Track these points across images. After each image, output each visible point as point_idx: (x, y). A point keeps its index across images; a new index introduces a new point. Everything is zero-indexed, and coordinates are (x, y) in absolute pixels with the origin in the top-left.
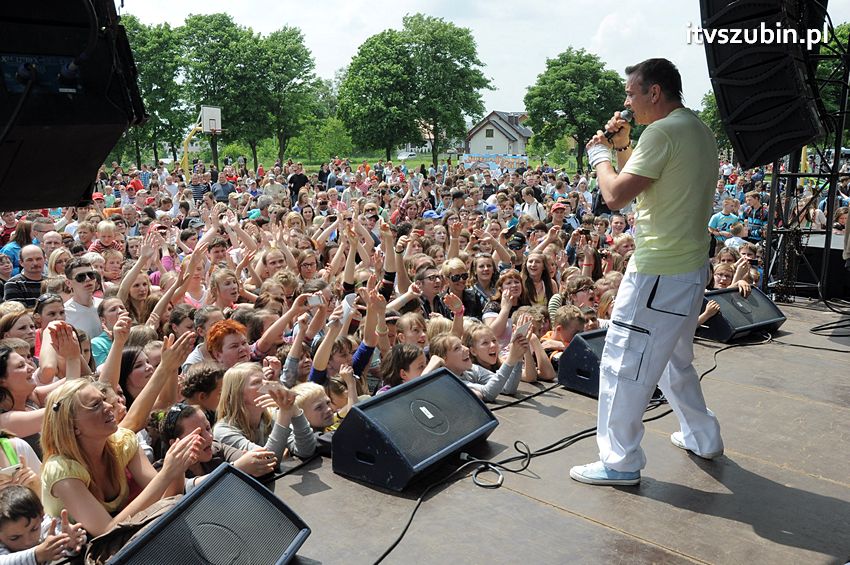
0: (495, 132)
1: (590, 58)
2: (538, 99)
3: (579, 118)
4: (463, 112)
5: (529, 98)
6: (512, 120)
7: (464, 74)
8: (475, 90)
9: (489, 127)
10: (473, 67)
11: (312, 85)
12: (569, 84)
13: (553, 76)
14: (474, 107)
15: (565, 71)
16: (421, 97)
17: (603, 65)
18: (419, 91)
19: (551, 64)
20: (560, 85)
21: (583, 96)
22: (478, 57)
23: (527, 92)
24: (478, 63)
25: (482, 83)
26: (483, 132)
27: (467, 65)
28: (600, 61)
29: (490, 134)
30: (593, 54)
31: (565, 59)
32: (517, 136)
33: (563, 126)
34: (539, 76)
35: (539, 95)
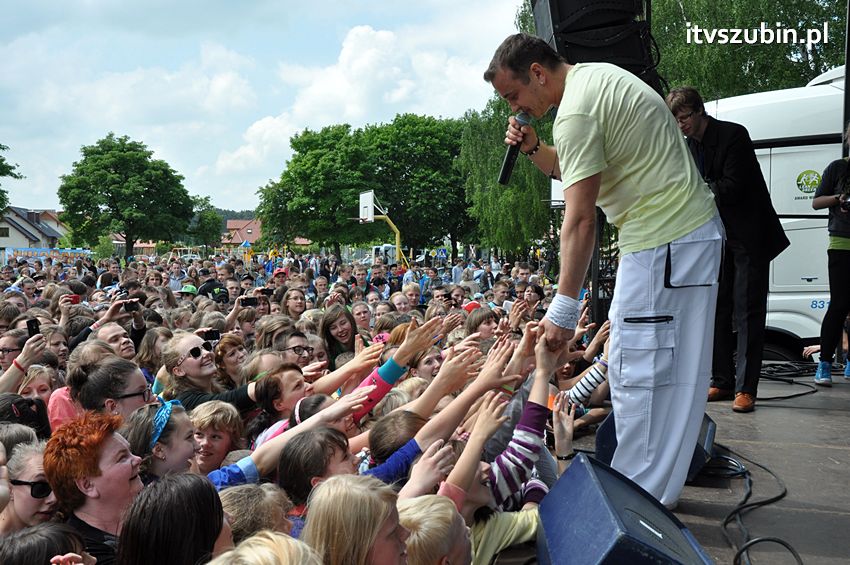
0: (12, 231)
1: (134, 147)
2: (76, 191)
3: (126, 213)
5: (64, 192)
9: (4, 225)
12: (112, 175)
13: (91, 166)
15: (107, 158)
17: (150, 154)
19: (88, 152)
20: (102, 176)
21: (127, 188)
23: (61, 183)
25: (3, 170)
28: (148, 149)
29: (4, 233)
30: (138, 141)
31: (106, 146)
32: (39, 236)
33: (107, 222)
34: (75, 164)
35: (78, 187)
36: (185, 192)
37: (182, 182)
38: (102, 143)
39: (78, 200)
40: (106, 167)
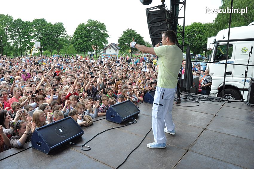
0: (112, 48)
1: (133, 31)
2: (121, 40)
4: (103, 43)
5: (119, 40)
6: (115, 45)
7: (103, 34)
8: (106, 38)
9: (110, 47)
10: (106, 32)
11: (66, 36)
12: (129, 37)
13: (124, 35)
14: (106, 42)
15: (128, 34)
16: (93, 39)
18: (92, 38)
19: (124, 32)
20: (127, 37)
22: (106, 30)
23: (119, 39)
24: (107, 31)
25: (108, 36)
26: (109, 48)
27: (104, 32)
29: (110, 49)
31: (128, 31)
32: (117, 49)
33: (127, 47)
34: (122, 35)
35: (122, 40)
36: (144, 41)
37: (143, 38)
38: (127, 30)
39: (122, 42)
40: (127, 35)
